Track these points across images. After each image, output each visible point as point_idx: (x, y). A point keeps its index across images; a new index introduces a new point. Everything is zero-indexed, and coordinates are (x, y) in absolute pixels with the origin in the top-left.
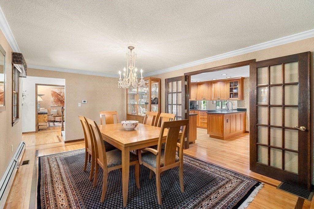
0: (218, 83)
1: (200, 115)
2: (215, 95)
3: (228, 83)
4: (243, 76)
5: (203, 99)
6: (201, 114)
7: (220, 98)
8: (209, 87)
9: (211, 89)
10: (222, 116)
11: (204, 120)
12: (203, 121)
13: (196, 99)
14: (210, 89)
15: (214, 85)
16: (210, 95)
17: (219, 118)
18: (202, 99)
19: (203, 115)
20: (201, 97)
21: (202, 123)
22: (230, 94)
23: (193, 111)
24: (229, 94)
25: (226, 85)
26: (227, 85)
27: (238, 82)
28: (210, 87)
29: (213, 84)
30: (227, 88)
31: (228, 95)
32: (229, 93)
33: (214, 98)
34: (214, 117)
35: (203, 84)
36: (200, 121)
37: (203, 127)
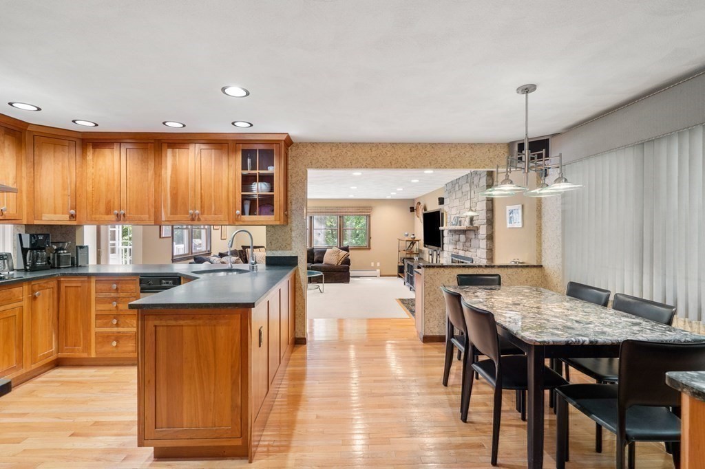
0: (192, 147)
1: (98, 301)
2: (175, 196)
3: (235, 151)
4: (295, 132)
5: (113, 217)
6: (102, 295)
7: (202, 213)
8: (144, 161)
9: (158, 175)
10: (236, 322)
11: (117, 325)
12: (115, 329)
13: (72, 217)
14: (151, 173)
15: (174, 156)
16: (152, 199)
17: (222, 330)
18: (107, 217)
19: (116, 299)
20: (102, 208)
21: (105, 339)
22: (244, 198)
23: (53, 284)
24: (239, 199)
25: (225, 159)
26: (232, 161)
27: (272, 151)
28: (151, 164)
29: (169, 152)
30: (229, 171)
31: (235, 203)
32: (239, 194)
33: (172, 213)
34: (188, 332)
35: (116, 146)
36: (94, 330)
37: (112, 359)
